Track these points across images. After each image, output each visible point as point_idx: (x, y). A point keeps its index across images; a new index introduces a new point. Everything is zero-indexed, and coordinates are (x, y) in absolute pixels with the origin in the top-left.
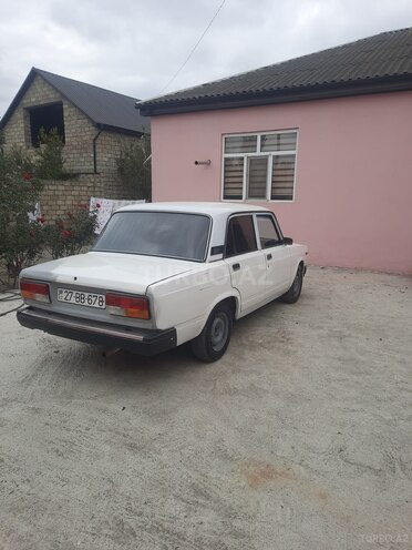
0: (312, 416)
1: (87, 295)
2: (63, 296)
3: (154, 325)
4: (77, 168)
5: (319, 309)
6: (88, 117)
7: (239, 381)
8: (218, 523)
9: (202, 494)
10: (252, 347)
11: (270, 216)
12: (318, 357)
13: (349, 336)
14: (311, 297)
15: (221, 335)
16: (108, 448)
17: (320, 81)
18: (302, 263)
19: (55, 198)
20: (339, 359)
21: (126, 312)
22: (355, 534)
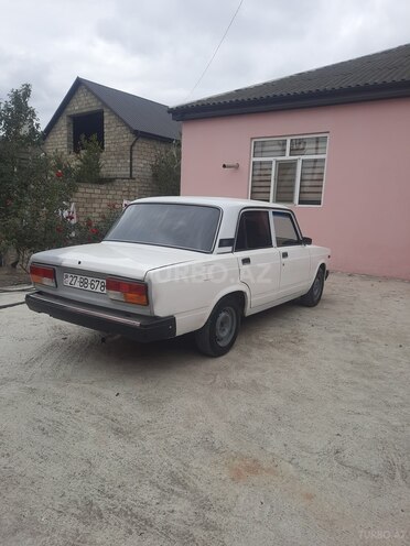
0: (312, 416)
1: (90, 279)
2: (68, 281)
3: (152, 312)
4: (113, 173)
5: (339, 314)
6: (127, 125)
7: (240, 377)
8: (191, 513)
9: (179, 483)
10: (261, 345)
11: (289, 215)
12: (328, 359)
13: (368, 340)
14: (332, 302)
15: (227, 330)
16: (93, 430)
17: (353, 85)
18: (323, 266)
19: (91, 201)
20: (352, 363)
21: (125, 297)
22: (337, 538)
